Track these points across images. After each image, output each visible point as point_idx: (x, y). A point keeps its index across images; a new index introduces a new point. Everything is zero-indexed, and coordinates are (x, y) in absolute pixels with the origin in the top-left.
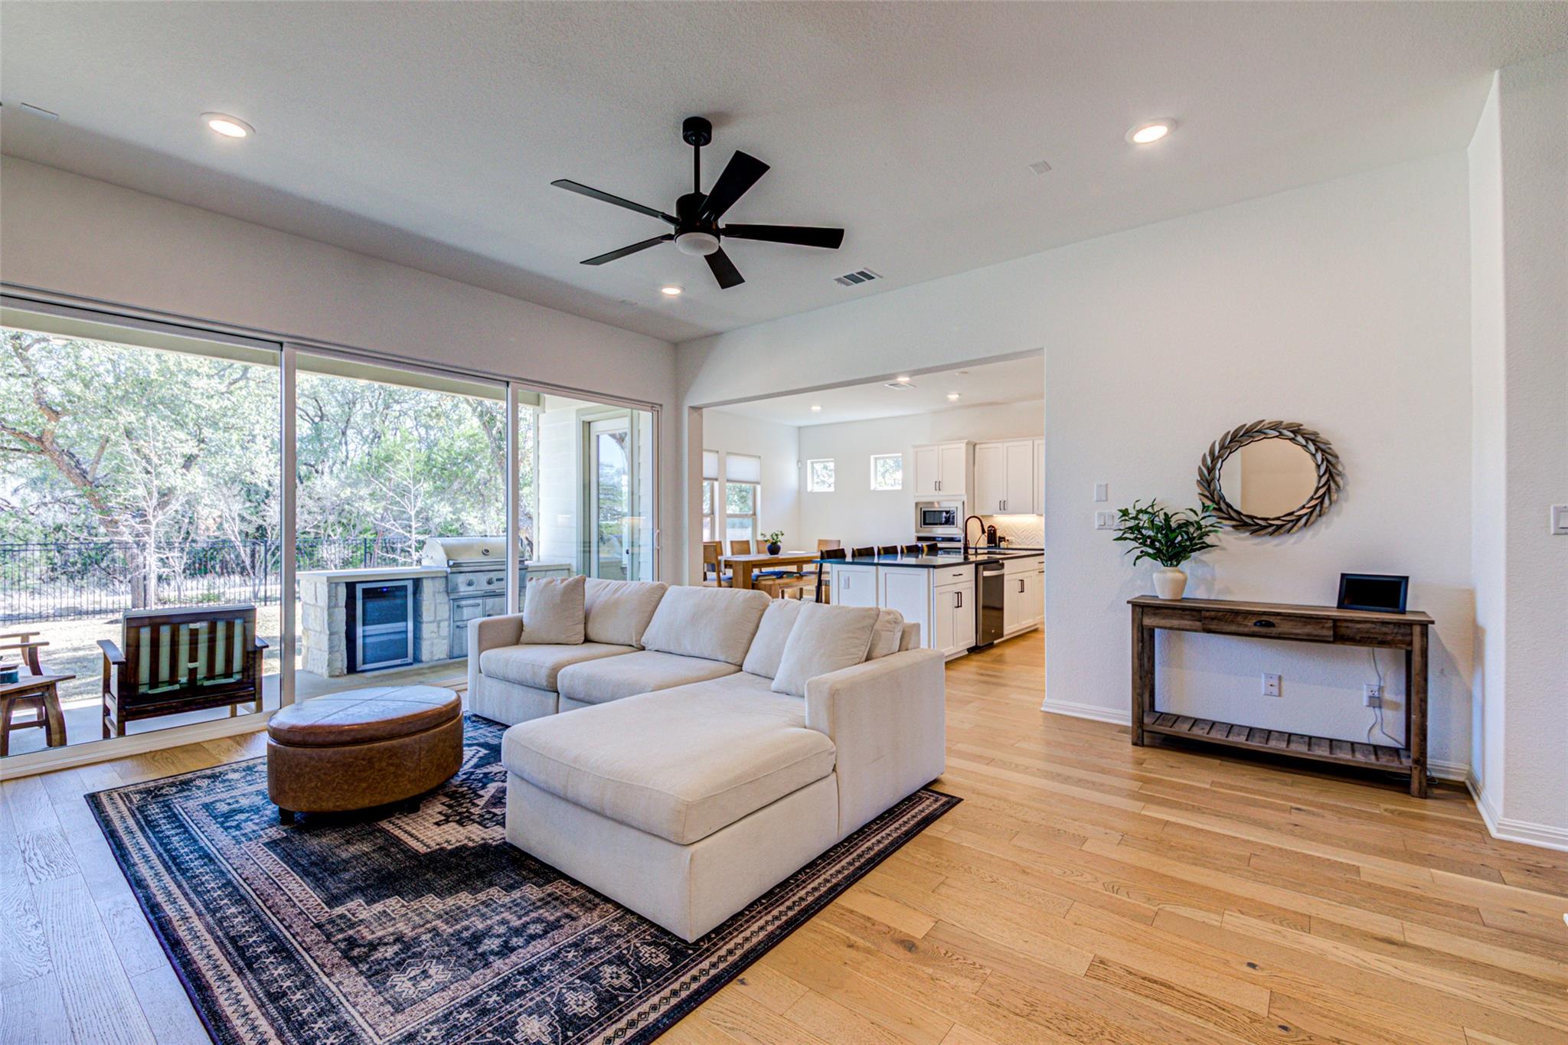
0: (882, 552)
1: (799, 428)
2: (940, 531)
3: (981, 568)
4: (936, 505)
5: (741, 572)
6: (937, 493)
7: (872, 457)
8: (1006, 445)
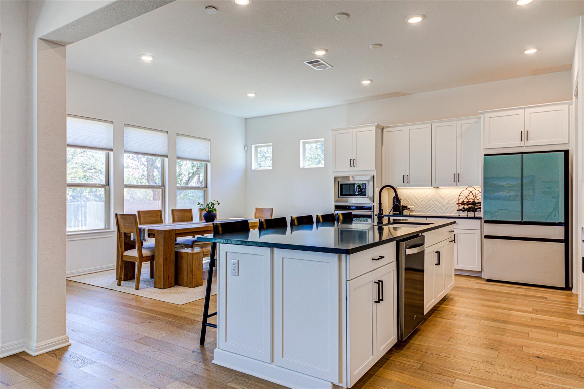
0: (296, 222)
1: (246, 119)
2: (354, 201)
3: (403, 244)
4: (351, 179)
5: (162, 241)
6: (352, 169)
7: (301, 141)
8: (409, 128)
